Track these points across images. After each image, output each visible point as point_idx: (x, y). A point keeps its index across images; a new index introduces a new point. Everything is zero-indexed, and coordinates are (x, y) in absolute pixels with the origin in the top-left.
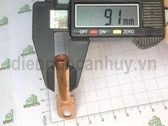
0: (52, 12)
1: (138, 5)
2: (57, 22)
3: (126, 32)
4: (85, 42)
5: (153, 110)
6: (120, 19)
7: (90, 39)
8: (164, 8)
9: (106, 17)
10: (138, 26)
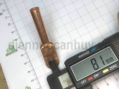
0: (60, 78)
1: (109, 47)
2: (66, 83)
4: (89, 88)
6: (103, 62)
7: (91, 84)
9: (93, 65)
10: (118, 60)
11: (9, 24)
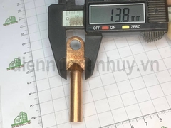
1: (144, 4)
3: (133, 27)
4: (98, 37)
5: (161, 120)
6: (128, 16)
8: (167, 6)
10: (144, 22)
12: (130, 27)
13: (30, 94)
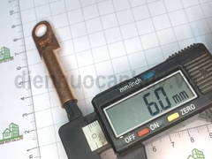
1: (180, 71)
3: (185, 111)
6: (167, 99)
7: (143, 143)
9: (149, 105)
10: (196, 96)
11: (11, 12)
12: (180, 114)
13: (23, 99)
